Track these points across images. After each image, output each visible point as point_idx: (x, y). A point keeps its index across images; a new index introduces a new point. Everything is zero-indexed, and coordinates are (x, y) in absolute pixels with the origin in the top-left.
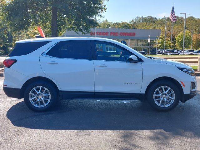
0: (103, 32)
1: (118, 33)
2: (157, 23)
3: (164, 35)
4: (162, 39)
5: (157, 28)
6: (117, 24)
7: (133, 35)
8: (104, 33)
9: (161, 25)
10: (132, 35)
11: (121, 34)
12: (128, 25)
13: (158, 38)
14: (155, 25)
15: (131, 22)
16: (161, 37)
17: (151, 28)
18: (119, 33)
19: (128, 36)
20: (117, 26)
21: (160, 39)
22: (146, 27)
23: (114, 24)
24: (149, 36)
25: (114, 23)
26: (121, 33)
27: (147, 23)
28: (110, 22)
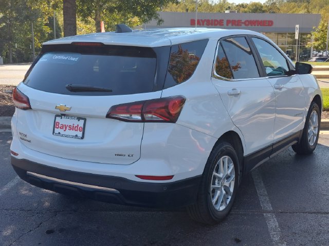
0: (214, 19)
1: (241, 21)
2: (314, 3)
3: (326, 24)
4: (323, 31)
5: (314, 12)
6: (242, 6)
7: (269, 25)
8: (216, 20)
9: (321, 7)
10: (267, 25)
11: (247, 23)
12: (262, 7)
13: (314, 30)
14: (310, 8)
15: (267, 2)
16: (320, 27)
17: (302, 11)
18: (243, 21)
19: (260, 26)
20: (242, 9)
21: (319, 32)
22: (294, 10)
23: (237, 6)
24: (297, 26)
25: (237, 4)
26: (246, 21)
27: (296, 4)
28: (231, 3)
